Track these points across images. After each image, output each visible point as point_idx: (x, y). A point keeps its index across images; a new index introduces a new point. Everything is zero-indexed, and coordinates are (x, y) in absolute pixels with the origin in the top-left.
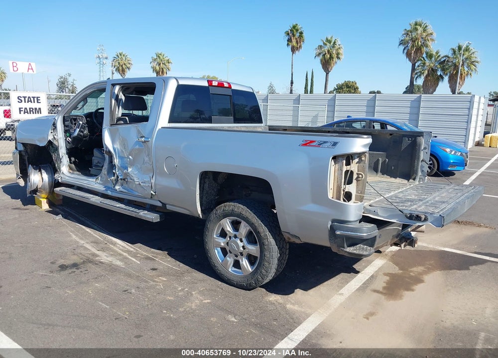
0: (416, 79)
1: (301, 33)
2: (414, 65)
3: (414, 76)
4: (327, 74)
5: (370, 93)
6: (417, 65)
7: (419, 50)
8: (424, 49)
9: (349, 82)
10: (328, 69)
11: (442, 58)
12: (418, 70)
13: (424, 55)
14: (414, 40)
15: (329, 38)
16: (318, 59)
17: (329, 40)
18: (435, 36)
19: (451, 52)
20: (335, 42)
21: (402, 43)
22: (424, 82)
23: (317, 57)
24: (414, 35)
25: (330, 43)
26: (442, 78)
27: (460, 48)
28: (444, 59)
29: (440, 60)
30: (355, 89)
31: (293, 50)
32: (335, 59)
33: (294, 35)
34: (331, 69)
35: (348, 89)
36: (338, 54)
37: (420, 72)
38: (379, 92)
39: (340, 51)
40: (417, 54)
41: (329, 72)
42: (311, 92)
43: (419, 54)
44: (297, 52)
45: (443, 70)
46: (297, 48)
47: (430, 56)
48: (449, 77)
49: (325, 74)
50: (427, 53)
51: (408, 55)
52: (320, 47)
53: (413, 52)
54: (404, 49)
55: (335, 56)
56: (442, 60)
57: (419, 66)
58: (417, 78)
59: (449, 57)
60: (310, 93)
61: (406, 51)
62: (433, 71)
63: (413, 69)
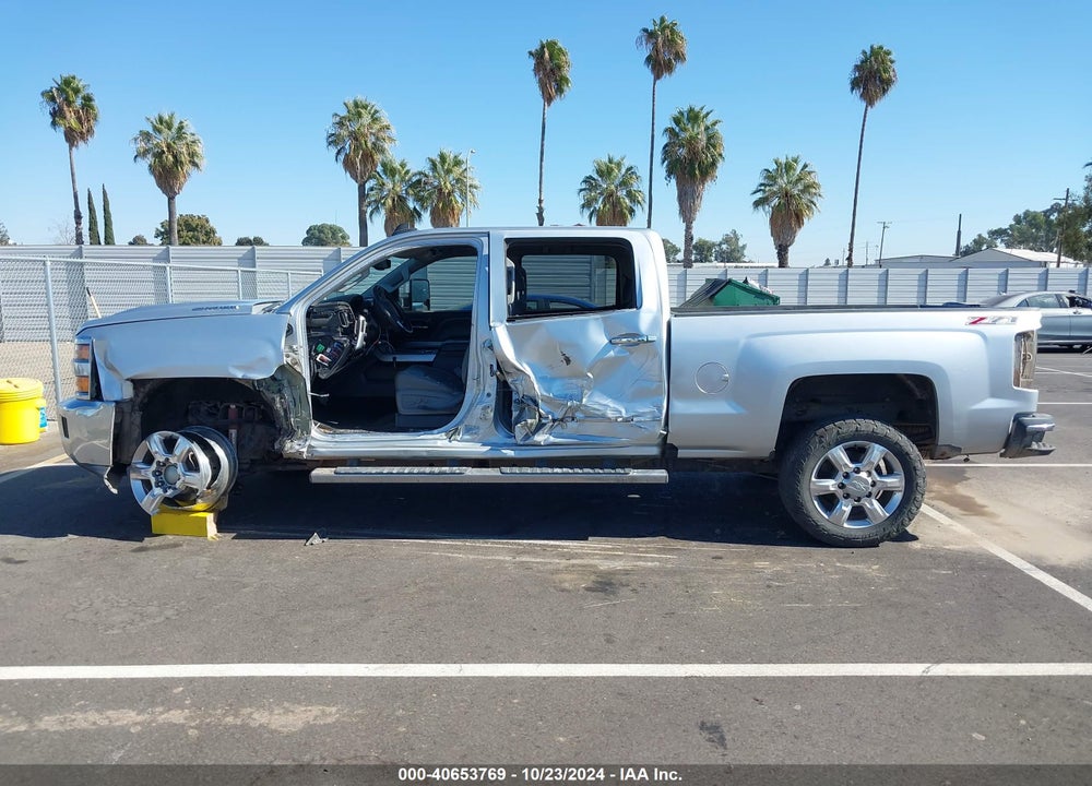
0: (371, 215)
1: (88, 99)
2: (361, 188)
3: (365, 209)
4: (171, 200)
5: (240, 243)
6: (367, 186)
7: (368, 158)
8: (378, 157)
9: (192, 217)
10: (172, 188)
11: (415, 175)
12: (373, 196)
13: (379, 169)
14: (355, 136)
15: (166, 117)
16: (145, 164)
17: (166, 122)
18: (393, 132)
19: (429, 165)
20: (181, 128)
21: (333, 140)
22: (386, 221)
23: (139, 159)
24: (354, 127)
25: (170, 129)
26: (420, 215)
27: (443, 158)
28: (418, 177)
29: (410, 179)
30: (207, 234)
31: (72, 137)
32: (188, 167)
33: (69, 104)
34: (180, 188)
35: (191, 234)
36: (192, 155)
37: (375, 201)
38: (258, 241)
39: (199, 149)
40: (365, 166)
41: (176, 194)
42: (109, 240)
43: (369, 167)
44: (81, 143)
45: (420, 199)
46: (81, 133)
47: (390, 171)
48: (432, 213)
49: (167, 199)
50: (384, 165)
51: (349, 165)
52: (146, 136)
53: (358, 160)
54: (338, 153)
55: (185, 158)
56: (414, 179)
57: (372, 189)
58: (372, 213)
59: (426, 176)
60: (107, 243)
61: (342, 157)
62: (400, 201)
63: (362, 196)
